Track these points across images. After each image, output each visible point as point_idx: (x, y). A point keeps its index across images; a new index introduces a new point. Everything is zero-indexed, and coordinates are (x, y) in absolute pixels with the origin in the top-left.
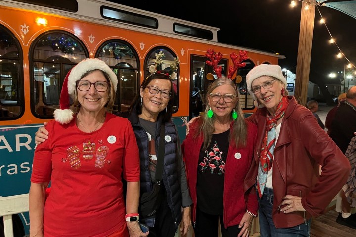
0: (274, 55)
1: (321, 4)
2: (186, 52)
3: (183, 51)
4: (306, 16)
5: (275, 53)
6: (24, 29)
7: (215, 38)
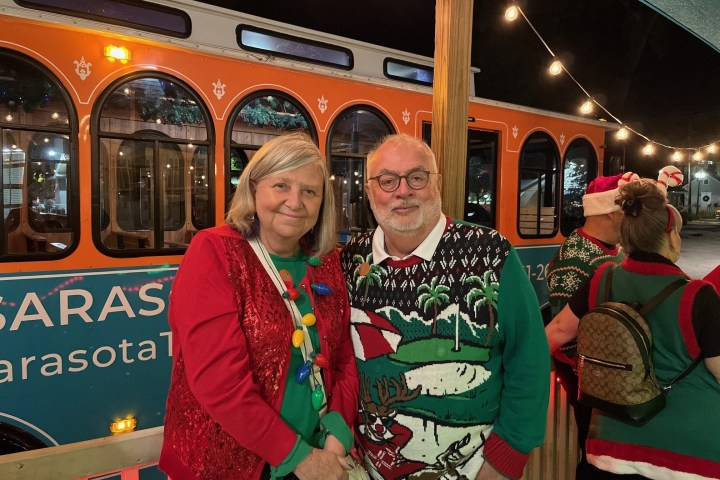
0: (596, 123)
2: (412, 117)
3: (406, 113)
5: (597, 119)
6: (80, 68)
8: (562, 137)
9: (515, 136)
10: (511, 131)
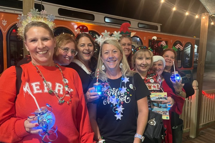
0: (193, 38)
1: (212, 15)
2: (146, 38)
3: (145, 38)
4: (204, 21)
5: (193, 37)
7: (159, 30)
8: (184, 42)
9: (171, 42)
10: (170, 41)
